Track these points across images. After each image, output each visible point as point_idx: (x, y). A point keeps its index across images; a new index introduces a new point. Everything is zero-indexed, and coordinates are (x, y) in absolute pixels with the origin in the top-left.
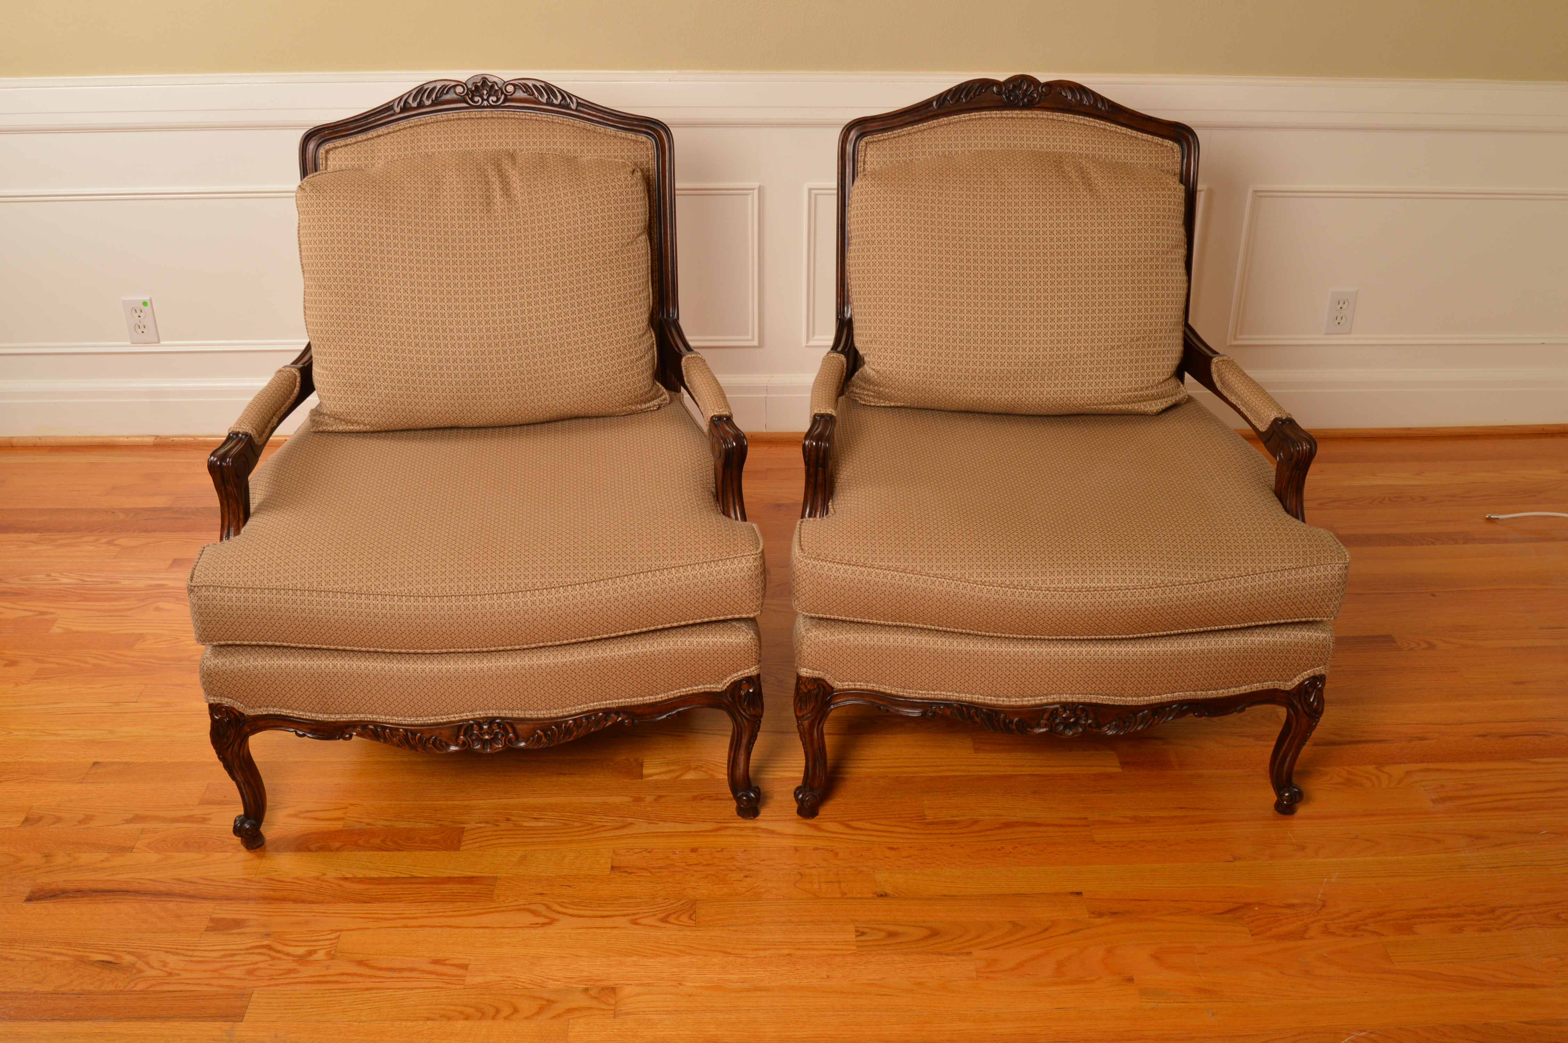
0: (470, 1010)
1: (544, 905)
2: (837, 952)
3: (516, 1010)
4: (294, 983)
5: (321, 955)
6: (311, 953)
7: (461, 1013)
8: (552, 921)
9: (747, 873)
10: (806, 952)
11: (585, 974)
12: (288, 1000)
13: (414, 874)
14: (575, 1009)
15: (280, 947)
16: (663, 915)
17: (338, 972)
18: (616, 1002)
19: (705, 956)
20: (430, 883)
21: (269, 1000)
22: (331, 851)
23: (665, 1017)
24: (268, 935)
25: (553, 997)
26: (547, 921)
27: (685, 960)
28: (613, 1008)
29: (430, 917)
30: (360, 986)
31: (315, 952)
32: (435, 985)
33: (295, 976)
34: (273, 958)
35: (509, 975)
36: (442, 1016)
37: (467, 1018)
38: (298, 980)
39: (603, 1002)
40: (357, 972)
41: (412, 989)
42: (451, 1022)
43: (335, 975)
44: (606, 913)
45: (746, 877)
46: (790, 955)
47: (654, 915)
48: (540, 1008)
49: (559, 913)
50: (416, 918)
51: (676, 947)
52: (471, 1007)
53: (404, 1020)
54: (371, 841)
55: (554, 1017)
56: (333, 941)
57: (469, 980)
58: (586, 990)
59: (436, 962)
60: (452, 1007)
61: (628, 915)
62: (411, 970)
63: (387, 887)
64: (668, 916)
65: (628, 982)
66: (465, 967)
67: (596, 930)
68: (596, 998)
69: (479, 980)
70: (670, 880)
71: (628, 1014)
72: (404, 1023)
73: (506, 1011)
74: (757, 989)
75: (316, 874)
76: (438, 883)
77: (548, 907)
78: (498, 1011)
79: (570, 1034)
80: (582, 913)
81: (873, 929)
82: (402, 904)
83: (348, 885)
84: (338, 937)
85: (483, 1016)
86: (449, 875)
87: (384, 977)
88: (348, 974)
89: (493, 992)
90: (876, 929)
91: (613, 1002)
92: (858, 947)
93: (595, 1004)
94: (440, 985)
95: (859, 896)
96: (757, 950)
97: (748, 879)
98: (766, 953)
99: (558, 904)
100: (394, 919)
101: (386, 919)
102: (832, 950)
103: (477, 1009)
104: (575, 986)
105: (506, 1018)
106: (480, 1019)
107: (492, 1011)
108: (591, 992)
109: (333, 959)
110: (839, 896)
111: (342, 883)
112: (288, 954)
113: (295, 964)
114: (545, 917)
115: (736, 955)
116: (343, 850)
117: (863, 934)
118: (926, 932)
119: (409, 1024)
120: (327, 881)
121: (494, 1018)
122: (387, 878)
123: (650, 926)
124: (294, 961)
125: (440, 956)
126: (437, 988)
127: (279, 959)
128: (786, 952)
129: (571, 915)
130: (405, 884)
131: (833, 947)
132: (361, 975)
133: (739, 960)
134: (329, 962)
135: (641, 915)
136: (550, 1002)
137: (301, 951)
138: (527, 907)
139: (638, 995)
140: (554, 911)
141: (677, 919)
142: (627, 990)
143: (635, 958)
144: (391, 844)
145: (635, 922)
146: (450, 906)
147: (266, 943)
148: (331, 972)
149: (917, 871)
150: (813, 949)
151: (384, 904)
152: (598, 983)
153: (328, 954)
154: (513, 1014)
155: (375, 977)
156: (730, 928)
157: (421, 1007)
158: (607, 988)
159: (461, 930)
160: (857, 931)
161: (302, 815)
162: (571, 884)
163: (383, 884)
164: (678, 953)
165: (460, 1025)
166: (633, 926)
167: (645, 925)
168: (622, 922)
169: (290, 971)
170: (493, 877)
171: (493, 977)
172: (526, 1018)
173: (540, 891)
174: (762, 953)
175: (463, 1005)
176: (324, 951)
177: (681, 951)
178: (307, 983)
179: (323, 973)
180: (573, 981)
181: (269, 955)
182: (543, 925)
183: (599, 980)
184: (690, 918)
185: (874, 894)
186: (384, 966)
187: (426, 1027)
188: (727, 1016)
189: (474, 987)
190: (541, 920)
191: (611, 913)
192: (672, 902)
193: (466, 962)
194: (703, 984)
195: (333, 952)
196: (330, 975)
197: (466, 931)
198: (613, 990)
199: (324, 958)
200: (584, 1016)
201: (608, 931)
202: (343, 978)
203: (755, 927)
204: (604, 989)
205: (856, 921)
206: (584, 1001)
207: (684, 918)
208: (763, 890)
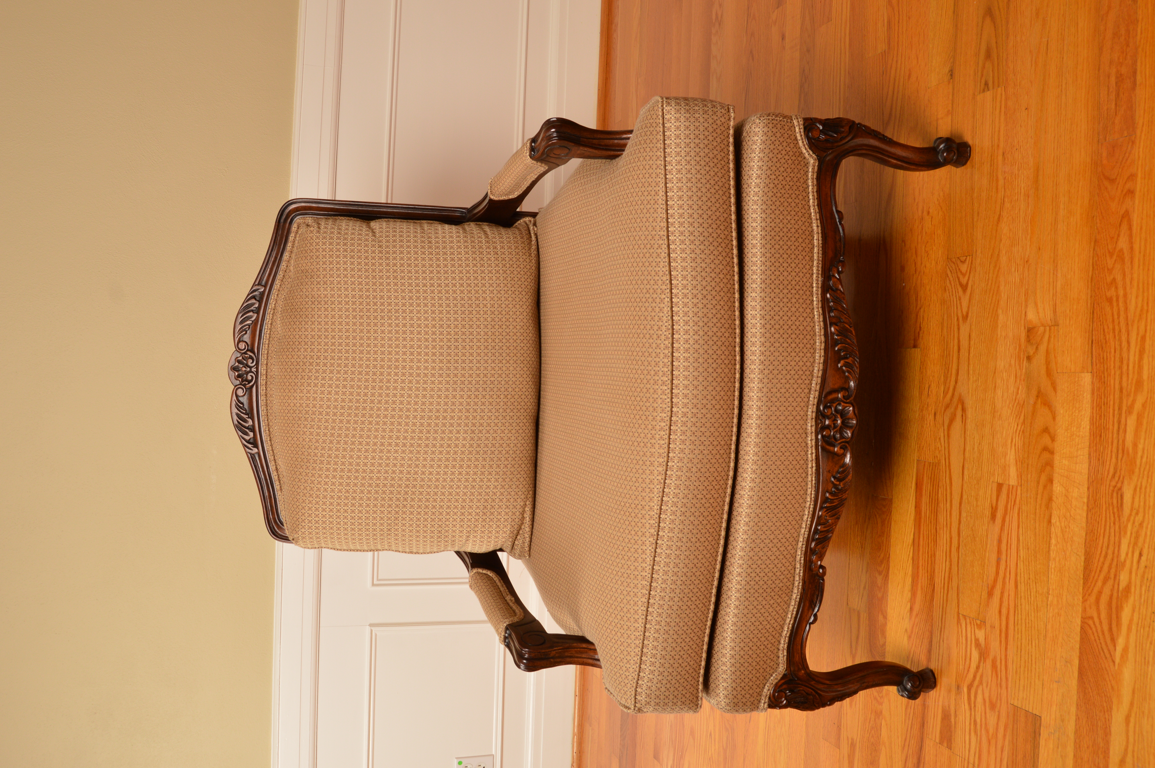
0: (1043, 478)
1: (945, 411)
2: (1003, 106)
3: (1046, 430)
4: (1006, 662)
5: (981, 635)
6: (978, 645)
7: (1045, 487)
8: (961, 401)
9: (925, 213)
10: (1002, 138)
11: (1013, 362)
12: (1022, 669)
13: (911, 541)
14: (1047, 368)
15: (971, 676)
16: (960, 289)
17: (997, 617)
18: (1043, 325)
19: (1001, 240)
20: (920, 526)
21: (1021, 688)
22: (886, 623)
23: (1059, 271)
24: (958, 687)
25: (1034, 392)
26: (960, 407)
27: (1004, 259)
28: (1048, 328)
29: (951, 525)
30: (1012, 594)
31: (977, 640)
32: (1016, 515)
33: (999, 661)
34: (981, 682)
35: (1010, 441)
36: (1048, 508)
37: (1051, 481)
38: (1003, 657)
39: (1041, 339)
40: (999, 597)
41: (1018, 540)
42: (1054, 498)
43: (1000, 620)
44: (956, 347)
45: (928, 213)
46: (1004, 153)
47: (960, 299)
48: (1045, 404)
49: (953, 394)
50: (951, 538)
51: (991, 271)
52: (1040, 477)
53: (1049, 547)
54: (879, 585)
55: (1055, 389)
56: (968, 621)
57: (1013, 481)
58: (1029, 358)
59: (993, 517)
60: (1039, 497)
61: (958, 325)
62: (1000, 541)
63: (920, 568)
64: (961, 285)
65: (1023, 316)
66: (1000, 486)
67: (971, 355)
68: (1037, 348)
69: (1013, 472)
70: (928, 288)
71: (1055, 312)
72: (1052, 547)
73: (1046, 440)
74: (1036, 181)
75: (906, 638)
76: (920, 518)
77: (947, 406)
78: (1046, 449)
79: (1073, 370)
80: (954, 372)
81: (982, 75)
82: (937, 553)
83: (917, 608)
84: (964, 616)
85: (1050, 464)
86: (913, 508)
87: (1006, 569)
88: (1001, 606)
89: (1026, 456)
90: (982, 72)
91: (1042, 329)
92: (998, 86)
93: (1043, 348)
94: (1016, 510)
95: (951, 97)
96: (997, 189)
97: (931, 211)
98: (1001, 177)
99: (944, 397)
100: (951, 561)
101: (950, 569)
102: (1000, 112)
103: (1042, 470)
104: (1024, 371)
105: (1053, 439)
106: (1052, 467)
107: (1046, 455)
108: (1031, 353)
109: (985, 622)
110: (950, 117)
111: (914, 613)
112: (978, 667)
113: (987, 661)
114: (956, 409)
115: (1002, 208)
116: (886, 612)
117: (986, 84)
118: (988, 20)
119: (1053, 541)
120: (913, 628)
121: (1052, 453)
122: (913, 568)
123: (970, 301)
124: (985, 661)
125: (988, 513)
126: (1019, 514)
127: (982, 676)
128: (1000, 158)
129: (956, 382)
130: (919, 551)
131: (998, 111)
132: (1002, 593)
133: (1007, 205)
134: (988, 625)
135: (959, 311)
136: (1040, 394)
137: (975, 655)
138: (946, 428)
139: (1036, 304)
140: (951, 400)
141: (964, 275)
142: (1031, 316)
143: (1000, 311)
144: (883, 566)
145: (965, 318)
146: (941, 505)
147: (965, 690)
148: (997, 625)
149: (931, 46)
150: (999, 131)
151: (936, 571)
152: (1023, 347)
153: (979, 627)
154: (1049, 433)
155: (1004, 578)
156: (975, 220)
157: (1037, 530)
158: (1028, 336)
159: (964, 493)
160: (984, 91)
161: (854, 652)
162: (927, 386)
163: (918, 572)
164: (997, 268)
165: (1057, 488)
166: (969, 319)
167: (969, 307)
168: (964, 329)
169: (994, 666)
170: (917, 464)
171: (1011, 456)
172: (1054, 418)
173: (932, 417)
174: (1001, 182)
175: (1038, 486)
176: (977, 631)
177: (996, 266)
178: (1006, 649)
179: (998, 632)
180: (1018, 375)
181: (978, 686)
182: (964, 410)
183: (1020, 346)
184: (963, 262)
185: (949, 82)
186: (994, 569)
187: (1058, 524)
188: (1062, 206)
189: (1020, 476)
190: (959, 413)
191: (956, 341)
192: (948, 282)
193: (995, 486)
194: (1029, 238)
195: (979, 622)
196: (1000, 625)
197: (965, 487)
198: (1030, 331)
199: (983, 631)
200: (1055, 357)
201: (972, 343)
202: (1004, 611)
203: (975, 195)
204: (1028, 340)
205: (974, 94)
206: (1039, 360)
207: (964, 268)
208: (941, 194)
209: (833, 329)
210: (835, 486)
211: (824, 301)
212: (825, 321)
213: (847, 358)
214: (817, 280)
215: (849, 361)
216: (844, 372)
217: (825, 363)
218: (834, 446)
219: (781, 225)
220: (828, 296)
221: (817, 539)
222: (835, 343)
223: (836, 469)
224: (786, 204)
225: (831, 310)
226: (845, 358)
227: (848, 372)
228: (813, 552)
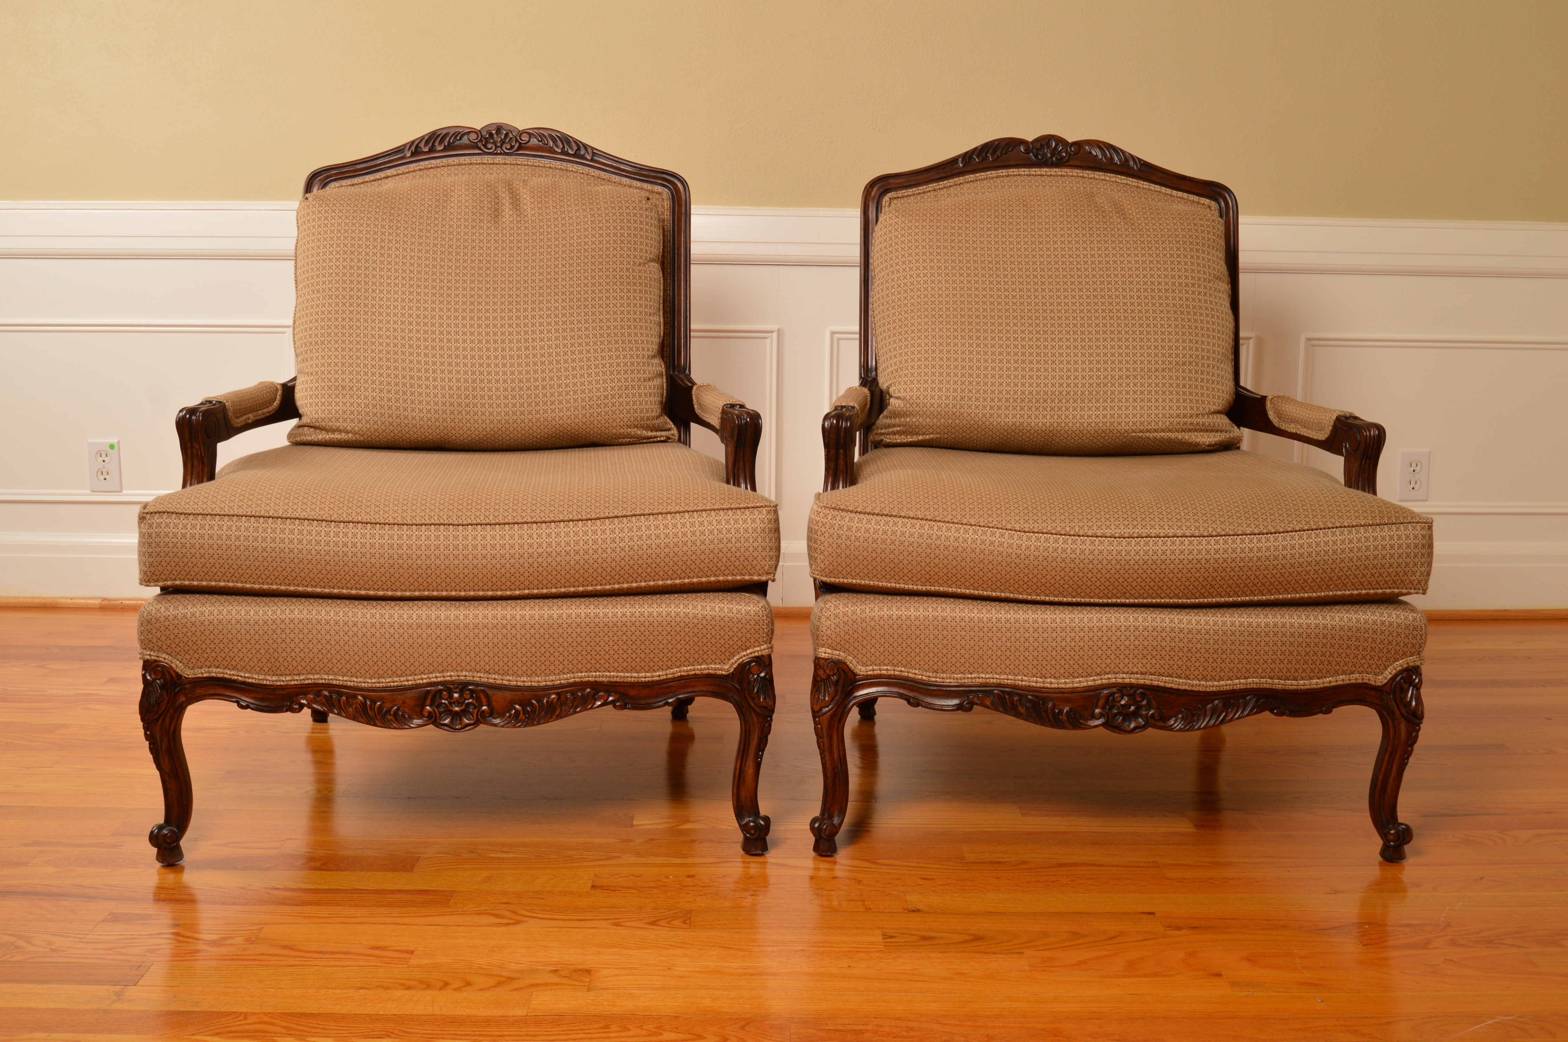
1: (510, 911)
6: (226, 939)
8: (518, 922)
15: (189, 934)
31: (231, 938)
34: (180, 942)
99: (526, 910)
147: (173, 931)
153: (247, 940)
162: (542, 897)
170: (450, 891)
173: (505, 901)
176: (242, 938)
190: (505, 921)
195: (252, 939)
209: (553, 696)
210: (389, 711)
211: (583, 685)
212: (562, 686)
213: (524, 714)
214: (603, 676)
215: (522, 716)
216: (509, 711)
217: (517, 689)
218: (431, 706)
219: (656, 633)
220: (588, 690)
221: (331, 696)
222: (539, 700)
223: (407, 710)
224: (678, 638)
225: (573, 693)
226: (525, 711)
227: (510, 715)
228: (318, 694)
